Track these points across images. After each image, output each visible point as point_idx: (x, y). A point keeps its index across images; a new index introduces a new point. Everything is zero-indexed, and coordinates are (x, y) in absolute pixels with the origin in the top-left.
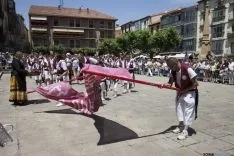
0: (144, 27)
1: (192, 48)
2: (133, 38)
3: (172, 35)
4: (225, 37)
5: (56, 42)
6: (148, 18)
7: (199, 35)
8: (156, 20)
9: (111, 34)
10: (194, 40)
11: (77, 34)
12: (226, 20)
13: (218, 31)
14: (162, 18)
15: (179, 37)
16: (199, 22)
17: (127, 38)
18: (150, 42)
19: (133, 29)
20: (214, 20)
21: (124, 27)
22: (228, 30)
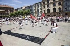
0: (21, 10)
1: (33, 14)
3: (29, 11)
4: (39, 12)
7: (34, 12)
13: (38, 10)
16: (34, 9)
18: (24, 13)
20: (37, 8)
22: (40, 10)
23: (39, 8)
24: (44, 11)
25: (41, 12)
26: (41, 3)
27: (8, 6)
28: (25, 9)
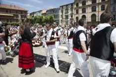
0: (40, 14)
3: (51, 18)
6: (41, 11)
9: (25, 17)
10: (59, 20)
13: (67, 17)
15: (54, 19)
16: (60, 14)
18: (43, 21)
19: (35, 15)
20: (65, 13)
21: (31, 14)
22: (70, 17)
23: (68, 13)
26: (72, 4)
27: (19, 8)
28: (45, 14)
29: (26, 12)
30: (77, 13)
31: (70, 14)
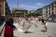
0: (33, 12)
1: (42, 15)
2: (31, 14)
3: (38, 13)
4: (48, 13)
5: (17, 15)
7: (43, 13)
8: (35, 10)
9: (27, 13)
11: (21, 13)
12: (48, 10)
13: (47, 12)
14: (37, 10)
15: (40, 13)
16: (43, 11)
17: (30, 14)
19: (31, 12)
20: (46, 10)
21: (29, 12)
22: (48, 12)
23: (47, 10)
24: (53, 12)
25: (50, 13)
28: (36, 11)
29: (27, 11)
30: (53, 9)
31: (49, 10)
